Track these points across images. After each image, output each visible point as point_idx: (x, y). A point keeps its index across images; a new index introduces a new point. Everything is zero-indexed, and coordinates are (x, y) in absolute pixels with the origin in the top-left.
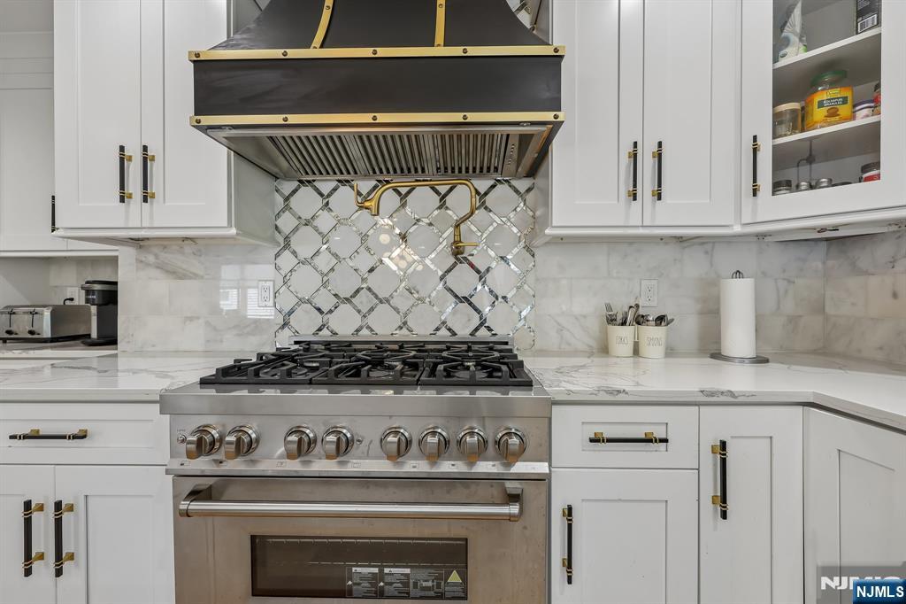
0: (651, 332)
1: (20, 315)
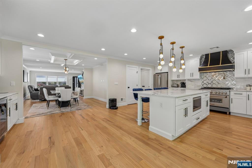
1: (174, 85)
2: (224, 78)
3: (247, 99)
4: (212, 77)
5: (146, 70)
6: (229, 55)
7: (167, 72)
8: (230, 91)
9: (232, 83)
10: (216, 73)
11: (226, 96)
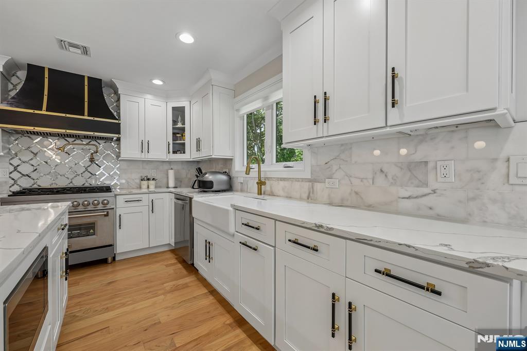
0: (152, 183)
2: (92, 160)
3: (151, 212)
8: (115, 195)
9: (111, 174)
10: (66, 140)
11: (105, 211)
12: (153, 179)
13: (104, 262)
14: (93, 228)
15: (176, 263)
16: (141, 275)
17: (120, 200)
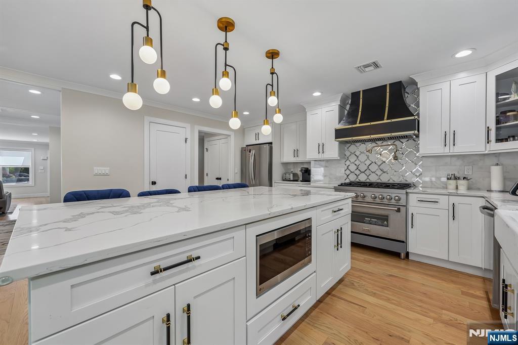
0: (462, 183)
1: (287, 175)
2: (396, 158)
3: (451, 218)
4: (368, 153)
5: (224, 137)
6: (406, 95)
7: (270, 141)
8: (407, 193)
9: (413, 171)
10: (376, 143)
11: (397, 206)
12: (464, 178)
13: (396, 255)
14: (387, 220)
15: (482, 297)
16: (423, 284)
17: (413, 199)
